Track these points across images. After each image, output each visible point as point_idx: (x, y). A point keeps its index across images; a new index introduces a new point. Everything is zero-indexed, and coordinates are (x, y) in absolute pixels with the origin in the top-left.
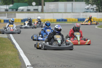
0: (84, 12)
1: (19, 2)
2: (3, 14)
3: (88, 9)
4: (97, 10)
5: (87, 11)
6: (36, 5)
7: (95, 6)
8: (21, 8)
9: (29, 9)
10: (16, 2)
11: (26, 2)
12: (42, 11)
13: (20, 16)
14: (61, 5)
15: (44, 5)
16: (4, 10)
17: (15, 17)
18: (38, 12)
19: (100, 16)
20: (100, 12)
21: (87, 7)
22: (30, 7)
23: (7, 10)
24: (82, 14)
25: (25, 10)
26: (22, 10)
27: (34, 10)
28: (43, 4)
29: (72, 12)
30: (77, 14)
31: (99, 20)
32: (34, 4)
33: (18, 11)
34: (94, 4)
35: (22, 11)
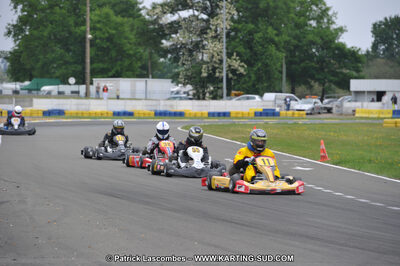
0: (169, 99)
1: (42, 76)
2: (7, 100)
3: (178, 93)
4: (194, 95)
5: (176, 96)
6: (76, 83)
7: (189, 87)
8: (46, 88)
9: (61, 90)
10: (36, 77)
11: (57, 78)
12: (87, 95)
13: (41, 104)
14: (125, 85)
15: (92, 83)
16: (10, 93)
17: (31, 105)
18: (80, 98)
19: (199, 106)
20: (199, 99)
21: (176, 88)
22: (62, 88)
23: (16, 92)
24: (162, 103)
25: (55, 93)
26: (49, 93)
27: (72, 92)
28: (88, 81)
29: (146, 99)
30: (154, 103)
31: (195, 114)
32: (72, 80)
33: (41, 93)
34: (188, 83)
35: (49, 95)
